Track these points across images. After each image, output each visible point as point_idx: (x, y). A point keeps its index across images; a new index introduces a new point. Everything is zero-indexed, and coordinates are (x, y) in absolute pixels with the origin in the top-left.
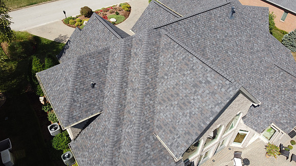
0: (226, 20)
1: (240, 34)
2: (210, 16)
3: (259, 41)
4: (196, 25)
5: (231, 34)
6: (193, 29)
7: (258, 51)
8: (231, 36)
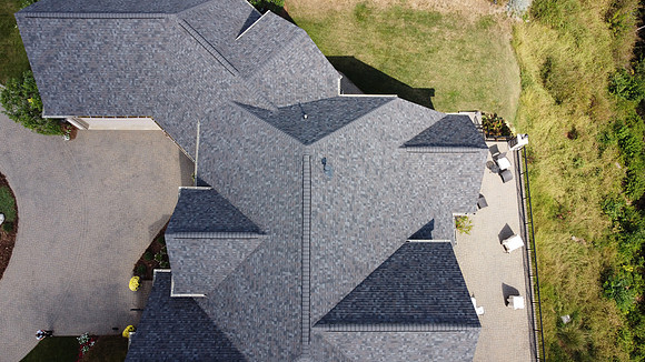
0: (331, 188)
1: (354, 176)
2: (318, 218)
3: (372, 147)
4: (323, 257)
5: (350, 195)
6: (326, 266)
7: (382, 162)
8: (353, 197)
